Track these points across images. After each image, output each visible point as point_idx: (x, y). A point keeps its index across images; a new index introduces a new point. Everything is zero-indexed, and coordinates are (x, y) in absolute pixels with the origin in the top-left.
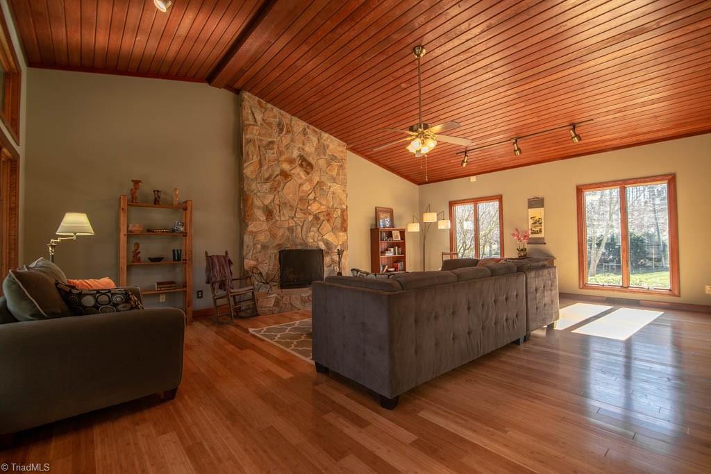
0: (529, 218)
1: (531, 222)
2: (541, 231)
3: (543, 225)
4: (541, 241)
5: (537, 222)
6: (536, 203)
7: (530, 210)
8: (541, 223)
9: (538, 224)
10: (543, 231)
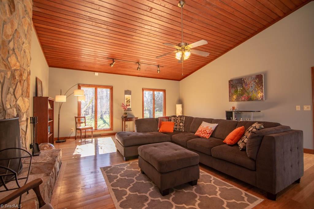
0: (125, 99)
1: (126, 101)
2: (130, 105)
3: (131, 102)
4: (129, 110)
5: (128, 101)
6: (128, 92)
7: (125, 95)
8: (130, 102)
9: (128, 102)
10: (131, 105)
